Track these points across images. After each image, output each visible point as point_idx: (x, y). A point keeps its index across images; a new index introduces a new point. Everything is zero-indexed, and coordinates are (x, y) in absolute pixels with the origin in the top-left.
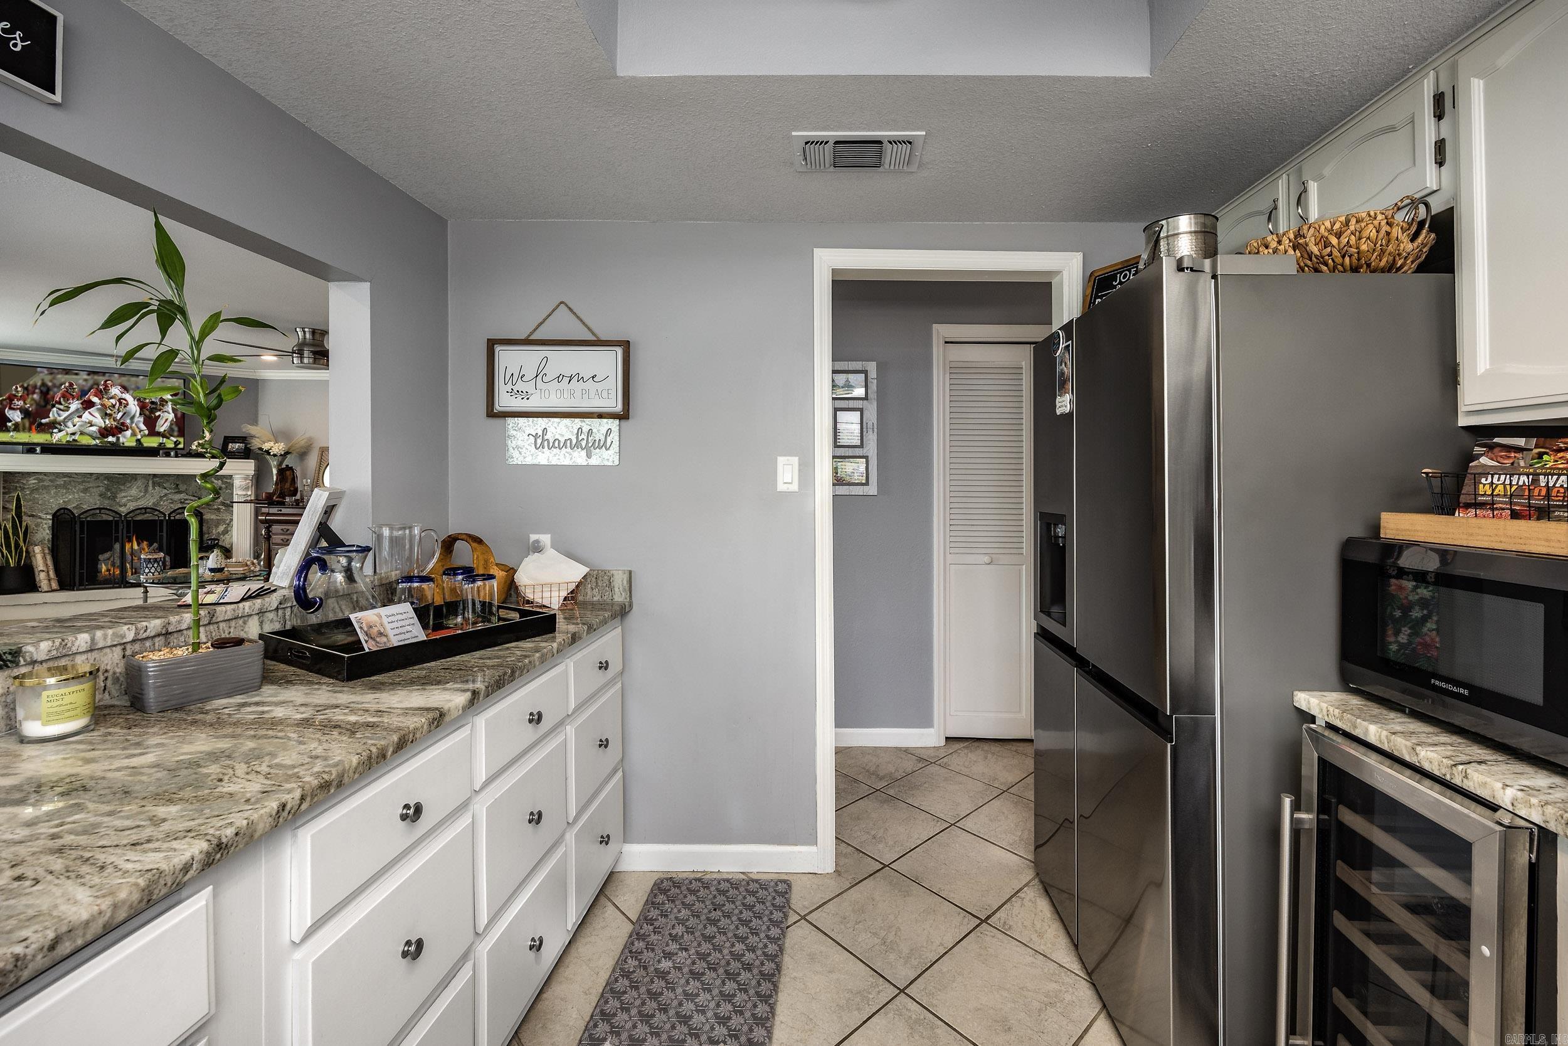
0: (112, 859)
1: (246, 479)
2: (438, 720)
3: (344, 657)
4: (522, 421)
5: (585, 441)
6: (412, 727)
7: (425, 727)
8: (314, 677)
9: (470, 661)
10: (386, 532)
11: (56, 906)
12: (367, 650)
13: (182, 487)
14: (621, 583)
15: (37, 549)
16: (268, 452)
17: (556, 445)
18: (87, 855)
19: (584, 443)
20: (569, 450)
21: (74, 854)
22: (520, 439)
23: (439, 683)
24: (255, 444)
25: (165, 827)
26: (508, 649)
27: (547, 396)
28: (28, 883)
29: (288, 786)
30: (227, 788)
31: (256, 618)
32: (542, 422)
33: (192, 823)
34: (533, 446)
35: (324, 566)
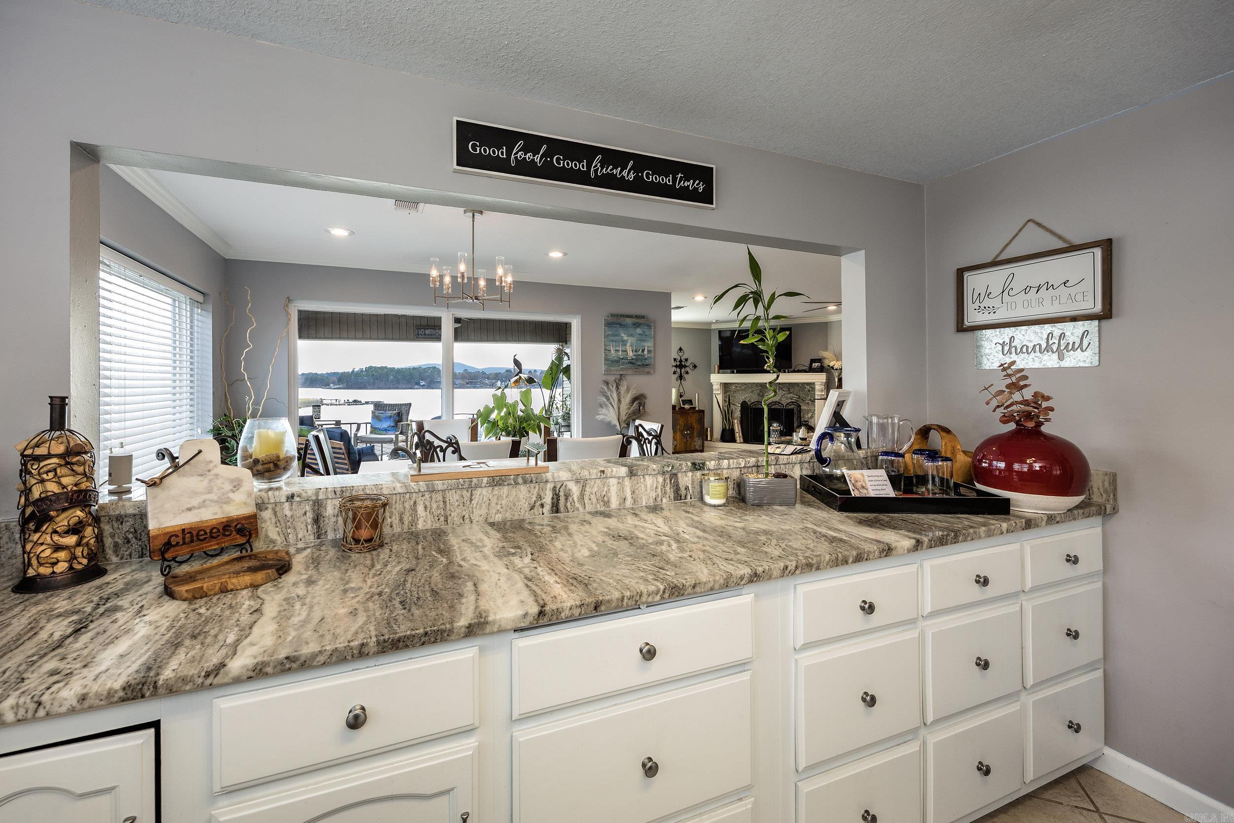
0: (718, 562)
1: (821, 385)
2: (887, 551)
3: (837, 496)
4: (988, 332)
5: (1056, 345)
6: (867, 549)
7: (876, 553)
8: (823, 505)
9: (924, 520)
10: (875, 420)
11: (697, 572)
12: (853, 495)
13: (792, 390)
14: (1101, 484)
15: (736, 421)
16: (832, 368)
17: (1024, 350)
18: (711, 557)
19: (1055, 347)
20: (1038, 354)
21: (708, 554)
22: (988, 347)
23: (895, 528)
24: (826, 363)
25: (738, 556)
26: (958, 518)
27: (1013, 307)
28: (692, 559)
29: (791, 558)
30: (765, 549)
31: (799, 465)
32: (1008, 332)
33: (748, 559)
34: (1001, 353)
35: (832, 439)
